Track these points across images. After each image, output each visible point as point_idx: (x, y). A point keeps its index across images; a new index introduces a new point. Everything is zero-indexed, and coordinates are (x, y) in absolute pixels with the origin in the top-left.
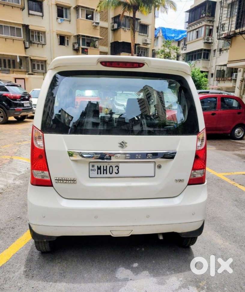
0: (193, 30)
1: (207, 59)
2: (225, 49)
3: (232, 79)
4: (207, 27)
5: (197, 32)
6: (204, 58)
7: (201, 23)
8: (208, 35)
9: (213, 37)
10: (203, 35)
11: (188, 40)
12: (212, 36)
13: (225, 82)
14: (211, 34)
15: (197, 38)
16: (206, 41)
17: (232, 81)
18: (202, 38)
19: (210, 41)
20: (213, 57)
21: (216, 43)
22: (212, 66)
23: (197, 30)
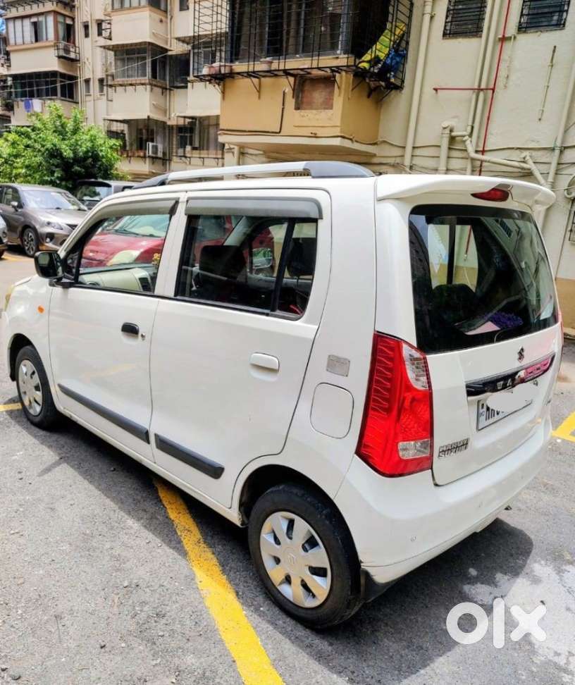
0: (22, 18)
1: (70, 100)
2: (121, 83)
3: (147, 155)
4: (60, 19)
5: (35, 24)
6: (63, 95)
7: (41, 5)
8: (63, 40)
9: (77, 45)
10: (51, 35)
11: (12, 41)
12: (74, 43)
13: (131, 161)
14: (72, 37)
15: (37, 40)
16: (62, 53)
17: (147, 160)
18: (52, 44)
19: (72, 56)
20: (86, 95)
21: (87, 63)
22: (87, 119)
23: (34, 19)
